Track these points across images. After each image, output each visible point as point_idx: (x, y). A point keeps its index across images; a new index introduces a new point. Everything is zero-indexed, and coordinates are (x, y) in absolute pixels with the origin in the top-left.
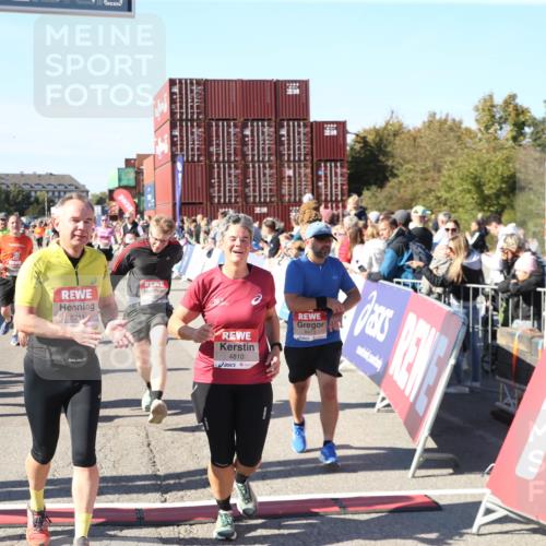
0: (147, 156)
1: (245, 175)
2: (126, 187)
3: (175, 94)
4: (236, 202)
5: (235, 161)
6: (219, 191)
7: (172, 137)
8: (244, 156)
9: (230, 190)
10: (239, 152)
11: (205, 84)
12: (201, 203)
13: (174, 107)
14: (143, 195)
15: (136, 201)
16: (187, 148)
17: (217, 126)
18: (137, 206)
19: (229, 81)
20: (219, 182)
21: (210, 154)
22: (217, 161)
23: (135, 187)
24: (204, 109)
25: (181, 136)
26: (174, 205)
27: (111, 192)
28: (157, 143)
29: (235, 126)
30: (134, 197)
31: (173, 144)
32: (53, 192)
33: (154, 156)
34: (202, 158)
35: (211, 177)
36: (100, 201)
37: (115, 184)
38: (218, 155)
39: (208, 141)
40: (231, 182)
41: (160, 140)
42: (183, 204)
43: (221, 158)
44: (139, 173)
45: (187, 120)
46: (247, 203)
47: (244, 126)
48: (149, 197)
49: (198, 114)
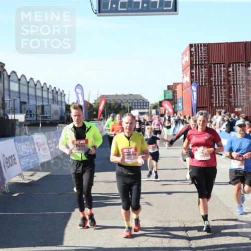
0: (178, 84)
1: (230, 92)
2: (168, 100)
3: (193, 51)
4: (225, 106)
5: (224, 85)
6: (216, 100)
7: (191, 73)
8: (229, 82)
9: (222, 100)
10: (226, 80)
11: (208, 46)
12: (207, 107)
13: (192, 58)
14: (176, 103)
15: (173, 106)
16: (199, 79)
17: (215, 67)
18: (174, 109)
19: (220, 43)
20: (216, 96)
21: (211, 82)
22: (215, 85)
23: (172, 100)
24: (208, 58)
25: (196, 73)
26: (192, 108)
27: (161, 102)
28: (183, 77)
29: (224, 67)
31: (192, 77)
32: (132, 103)
33: (182, 83)
34: (206, 84)
35: (212, 93)
36: (155, 107)
37: (162, 99)
38: (215, 82)
39: (210, 75)
40: (222, 95)
41: (185, 75)
42: (197, 108)
43: (217, 84)
44: (174, 92)
45: (199, 64)
46: (231, 106)
47: (229, 66)
48: (180, 104)
49: (205, 61)
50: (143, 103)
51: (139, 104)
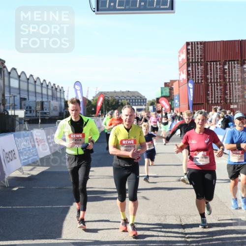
0: (175, 81)
1: (225, 89)
2: (165, 97)
3: (189, 49)
4: (221, 103)
5: (220, 82)
6: (212, 97)
7: (188, 71)
8: (225, 79)
9: (217, 97)
10: (222, 77)
11: (204, 44)
12: (203, 104)
13: (188, 56)
14: (173, 100)
15: (170, 103)
16: (195, 77)
17: (211, 64)
18: (170, 106)
19: (216, 42)
20: (212, 93)
21: (207, 79)
22: (211, 82)
23: (169, 97)
24: (204, 56)
25: (192, 70)
26: (189, 105)
27: (158, 99)
28: (180, 74)
29: (220, 64)
30: (169, 101)
31: (188, 74)
32: (130, 100)
33: (179, 81)
34: (203, 81)
35: (208, 90)
36: (152, 104)
37: (159, 95)
38: (211, 79)
39: (206, 72)
40: (218, 92)
41: (181, 72)
42: (193, 104)
43: (213, 81)
44: (171, 89)
45: (195, 62)
46: (226, 103)
47: (225, 64)
48: (176, 101)
49: (201, 59)
50: (141, 100)
51: (137, 101)
